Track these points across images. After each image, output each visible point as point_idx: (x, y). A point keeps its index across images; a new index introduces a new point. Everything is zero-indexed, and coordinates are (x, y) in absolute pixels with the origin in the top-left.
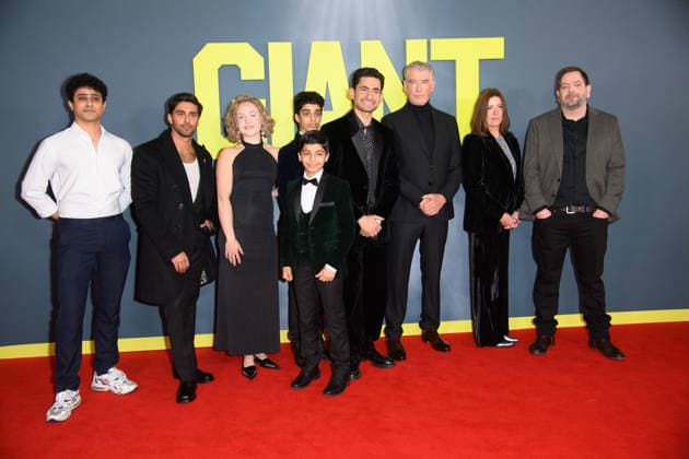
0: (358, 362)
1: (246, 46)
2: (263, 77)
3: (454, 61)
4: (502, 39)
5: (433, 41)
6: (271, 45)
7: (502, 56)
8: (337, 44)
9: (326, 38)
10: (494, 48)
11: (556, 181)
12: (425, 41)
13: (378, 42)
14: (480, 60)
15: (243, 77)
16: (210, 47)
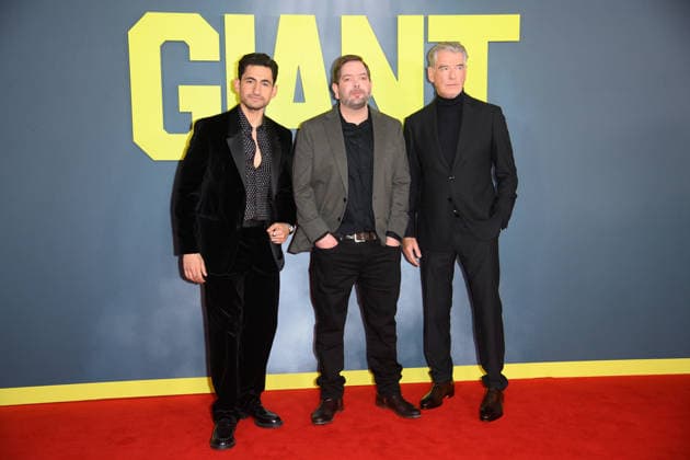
1: (196, 17)
2: (218, 59)
4: (519, 16)
5: (431, 18)
6: (229, 18)
7: (516, 38)
8: (311, 19)
9: (298, 11)
10: (507, 27)
11: (342, 200)
12: (421, 18)
13: (364, 17)
14: (489, 43)
15: (193, 57)
16: (149, 17)
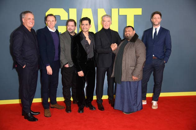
0: (83, 108)
3: (126, 15)
4: (141, 9)
5: (120, 9)
6: (70, 10)
7: (141, 14)
8: (91, 9)
9: (87, 8)
10: (138, 11)
12: (118, 9)
13: (103, 9)
14: (134, 15)
15: (62, 19)
